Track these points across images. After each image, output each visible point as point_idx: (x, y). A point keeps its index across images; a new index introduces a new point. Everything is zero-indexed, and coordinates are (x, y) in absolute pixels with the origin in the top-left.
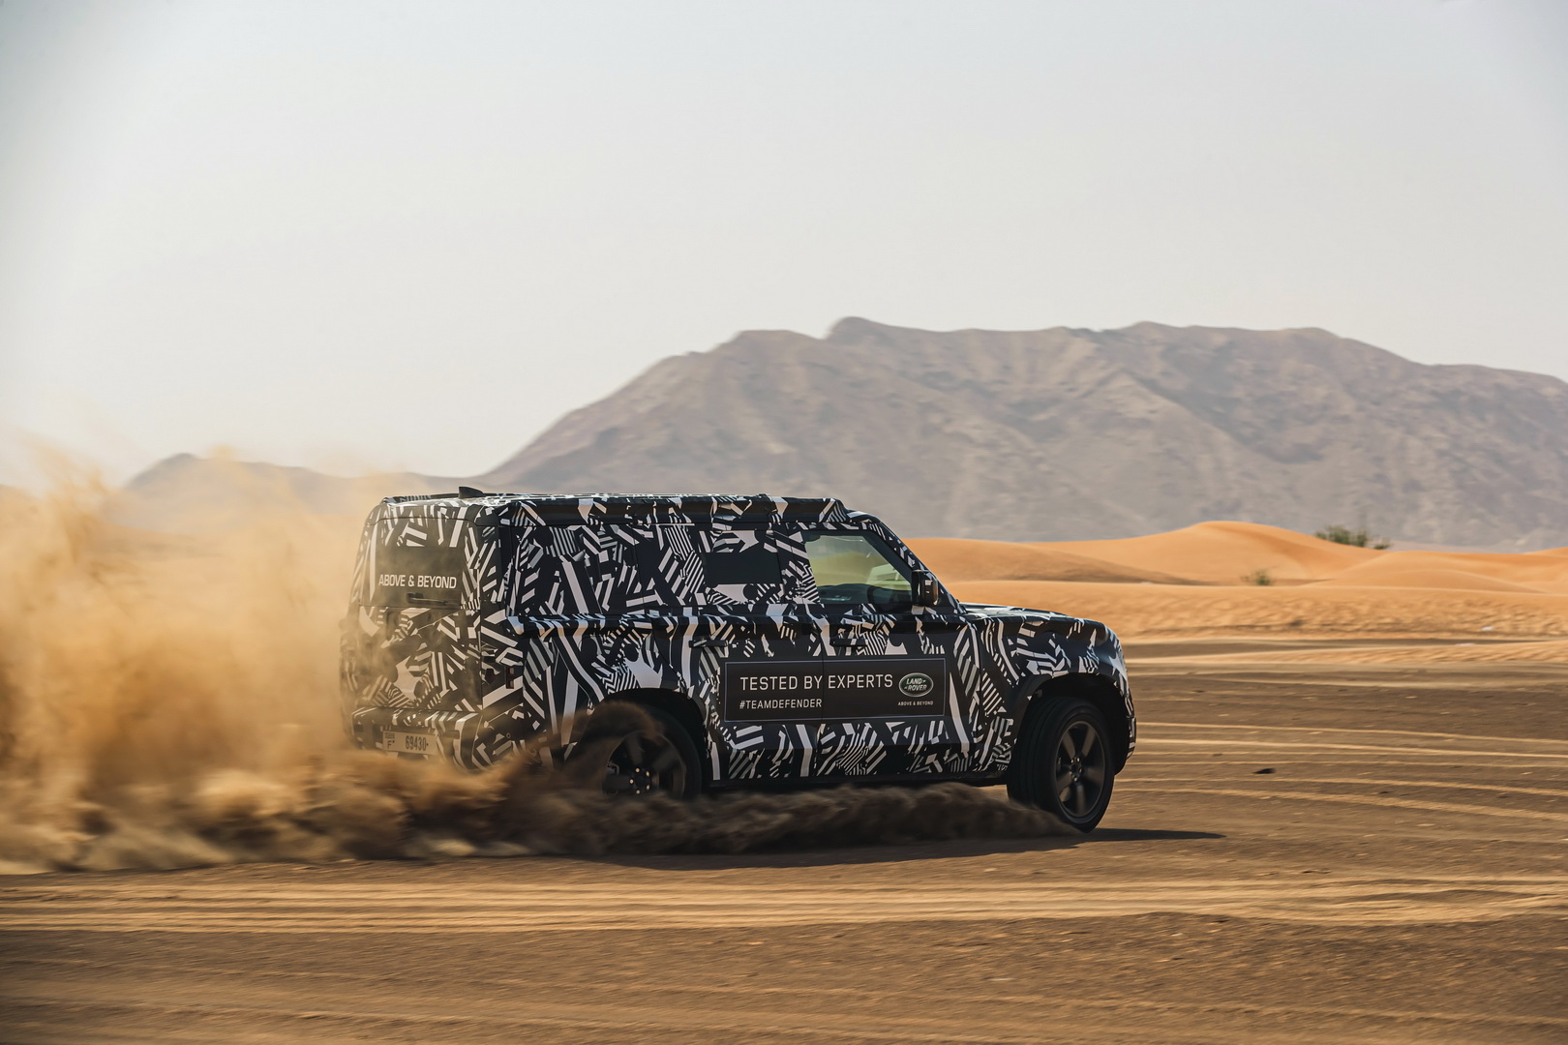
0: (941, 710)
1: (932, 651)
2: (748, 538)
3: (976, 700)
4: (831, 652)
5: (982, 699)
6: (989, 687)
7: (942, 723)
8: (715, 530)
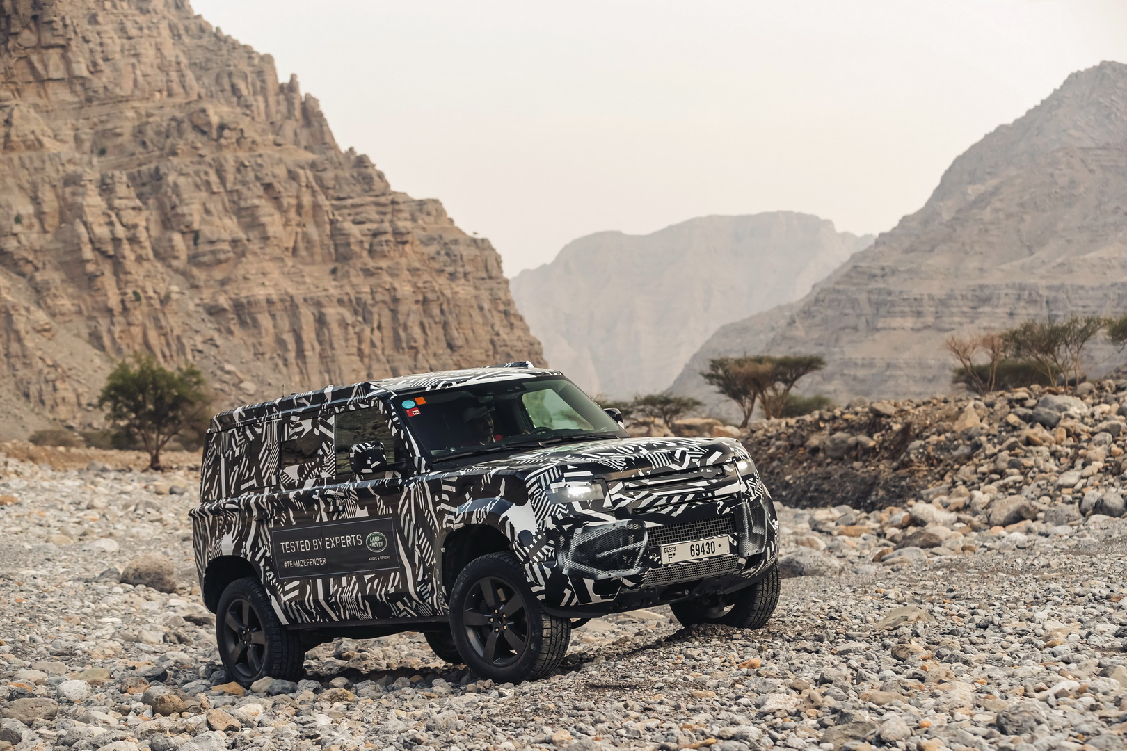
0: (396, 564)
1: (384, 512)
2: (307, 425)
3: (418, 553)
4: (325, 519)
5: (422, 552)
6: (424, 541)
7: (398, 574)
8: (292, 422)
